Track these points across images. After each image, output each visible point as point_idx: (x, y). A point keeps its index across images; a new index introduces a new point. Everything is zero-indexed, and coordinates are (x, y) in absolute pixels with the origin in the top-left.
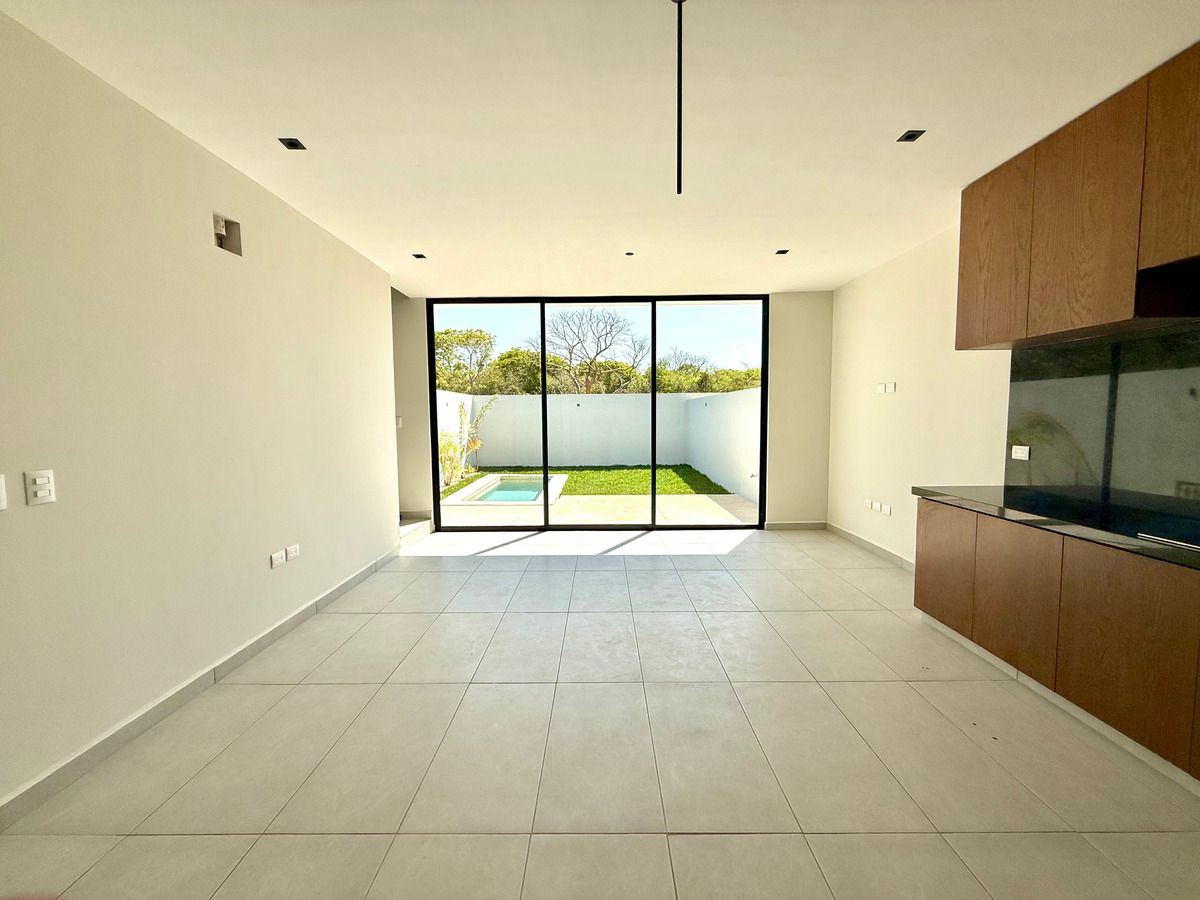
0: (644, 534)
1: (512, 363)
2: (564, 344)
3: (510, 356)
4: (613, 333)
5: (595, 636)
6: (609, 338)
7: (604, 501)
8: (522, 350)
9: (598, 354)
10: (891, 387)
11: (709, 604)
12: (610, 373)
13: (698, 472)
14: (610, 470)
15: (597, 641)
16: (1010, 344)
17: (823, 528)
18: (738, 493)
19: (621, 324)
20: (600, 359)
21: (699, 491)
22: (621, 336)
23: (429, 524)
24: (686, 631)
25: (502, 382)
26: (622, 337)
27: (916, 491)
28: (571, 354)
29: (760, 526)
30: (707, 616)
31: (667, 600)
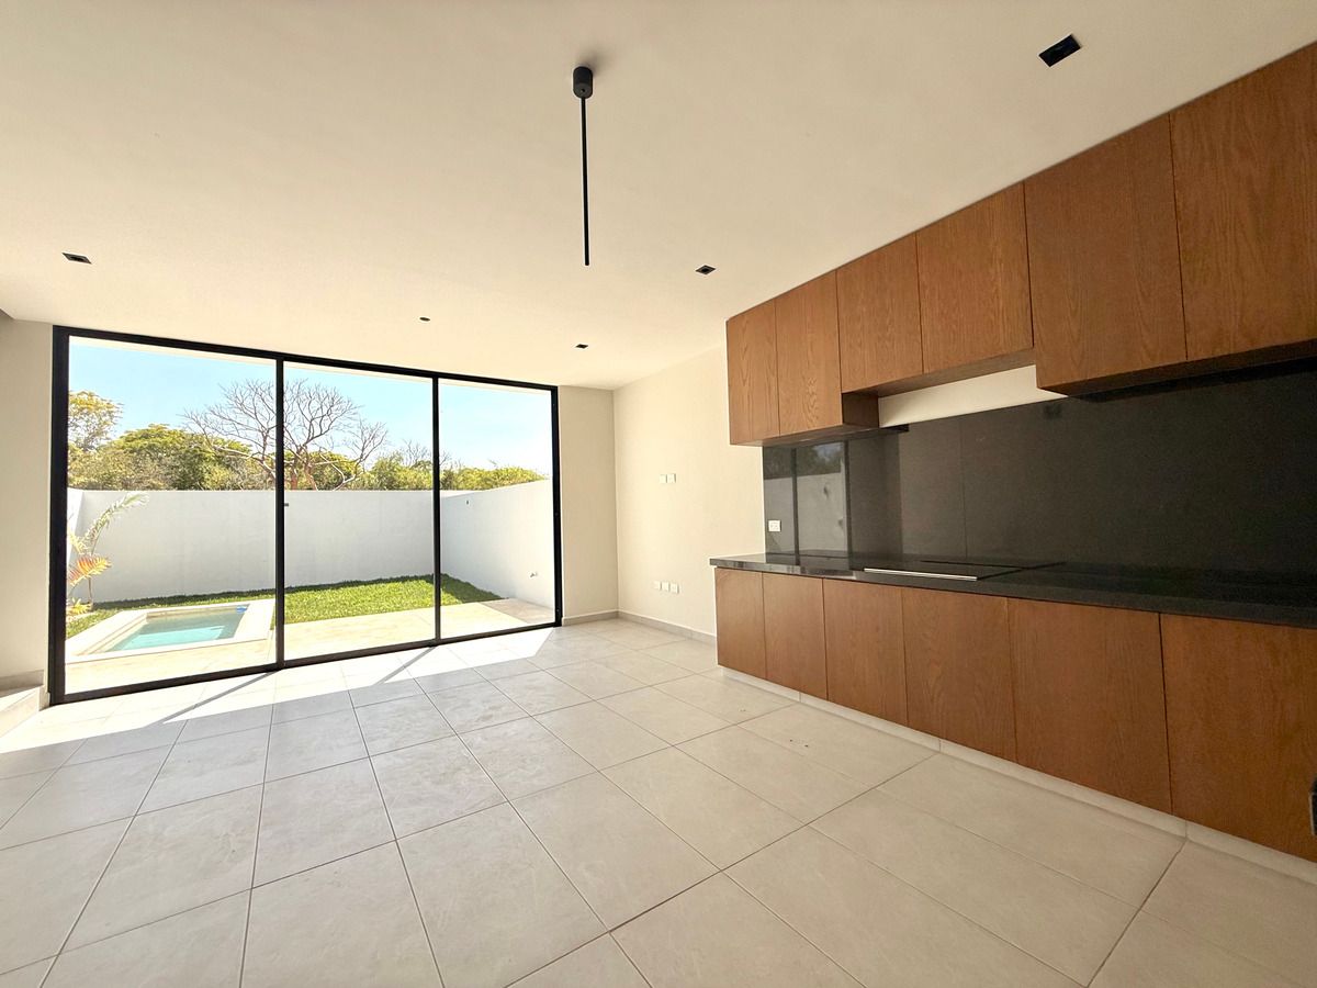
0: (427, 652)
1: (151, 447)
2: (253, 423)
3: (146, 436)
4: (333, 416)
5: (421, 773)
6: (326, 422)
7: (347, 625)
8: (170, 428)
9: (308, 441)
10: (671, 477)
11: (542, 705)
12: (323, 467)
13: (459, 581)
14: (338, 588)
15: (427, 777)
16: (761, 443)
17: (616, 616)
18: (514, 597)
19: (344, 405)
20: (312, 449)
21: (466, 600)
22: (343, 420)
23: (38, 694)
24: (530, 737)
25: (131, 474)
26: (346, 422)
27: (713, 562)
28: (265, 438)
29: (557, 623)
30: (545, 717)
31: (493, 712)
